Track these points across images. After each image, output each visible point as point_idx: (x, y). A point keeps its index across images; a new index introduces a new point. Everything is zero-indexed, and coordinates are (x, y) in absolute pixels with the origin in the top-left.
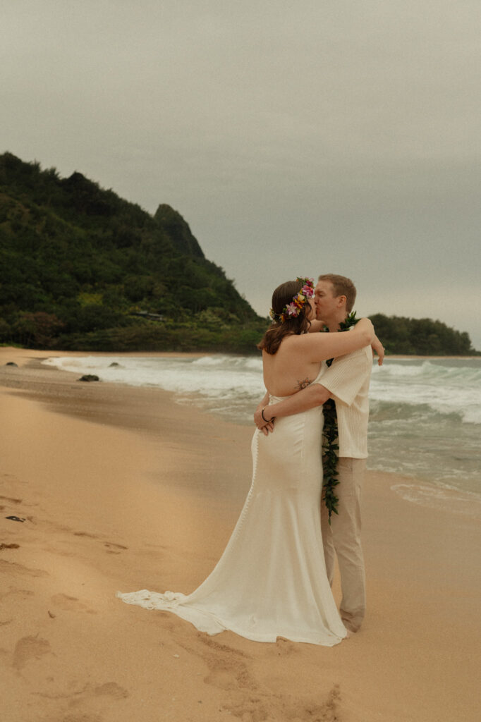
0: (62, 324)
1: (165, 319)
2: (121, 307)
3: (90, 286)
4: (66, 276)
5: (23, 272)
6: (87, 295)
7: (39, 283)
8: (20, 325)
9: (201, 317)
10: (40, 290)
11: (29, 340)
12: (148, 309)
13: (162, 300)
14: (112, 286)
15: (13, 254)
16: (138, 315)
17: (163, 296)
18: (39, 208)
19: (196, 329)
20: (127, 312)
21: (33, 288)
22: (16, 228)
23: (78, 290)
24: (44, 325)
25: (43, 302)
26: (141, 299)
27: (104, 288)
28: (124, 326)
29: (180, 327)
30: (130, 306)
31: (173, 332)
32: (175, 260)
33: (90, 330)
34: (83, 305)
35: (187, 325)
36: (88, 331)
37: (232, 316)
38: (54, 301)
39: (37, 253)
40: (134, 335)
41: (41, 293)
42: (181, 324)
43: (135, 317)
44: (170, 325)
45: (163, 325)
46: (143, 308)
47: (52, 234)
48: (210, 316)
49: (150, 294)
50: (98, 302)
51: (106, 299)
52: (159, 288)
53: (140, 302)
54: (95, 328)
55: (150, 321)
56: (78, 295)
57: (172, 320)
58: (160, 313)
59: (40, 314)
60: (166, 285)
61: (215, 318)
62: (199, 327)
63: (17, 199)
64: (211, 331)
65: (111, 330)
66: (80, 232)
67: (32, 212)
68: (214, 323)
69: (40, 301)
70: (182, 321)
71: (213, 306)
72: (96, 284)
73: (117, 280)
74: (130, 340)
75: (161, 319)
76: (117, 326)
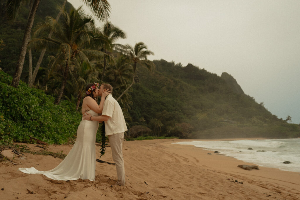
0: (192, 127)
1: (236, 123)
2: (215, 118)
3: (201, 110)
4: (191, 107)
5: (174, 106)
6: (200, 114)
7: (180, 110)
8: (176, 129)
9: (252, 121)
10: (181, 113)
11: (180, 135)
12: (228, 119)
13: (233, 114)
14: (210, 110)
15: (170, 99)
16: (223, 121)
17: (233, 112)
18: (177, 79)
19: (252, 127)
20: (218, 121)
21: (178, 113)
22: (168, 89)
23: (196, 112)
24: (185, 128)
25: (183, 118)
26: (223, 114)
27: (207, 111)
28: (219, 127)
29: (244, 126)
30: (219, 118)
31: (241, 128)
34: (199, 119)
35: (247, 125)
36: (204, 130)
37: (266, 119)
38: (187, 118)
39: (178, 98)
43: (223, 122)
44: (239, 126)
45: (236, 125)
46: (225, 118)
47: (183, 90)
48: (256, 120)
49: (227, 112)
50: (205, 117)
51: (208, 115)
52: (231, 109)
53: (223, 116)
54: (206, 128)
55: (230, 124)
56: (197, 114)
57: (239, 123)
58: (233, 120)
59: (183, 123)
60: (233, 107)
61: (259, 121)
62: (253, 125)
63: (168, 77)
65: (214, 129)
66: (194, 88)
67: (174, 82)
68: (259, 123)
70: (244, 123)
71: (255, 115)
72: (203, 109)
73: (212, 107)
75: (234, 123)
76: (216, 127)
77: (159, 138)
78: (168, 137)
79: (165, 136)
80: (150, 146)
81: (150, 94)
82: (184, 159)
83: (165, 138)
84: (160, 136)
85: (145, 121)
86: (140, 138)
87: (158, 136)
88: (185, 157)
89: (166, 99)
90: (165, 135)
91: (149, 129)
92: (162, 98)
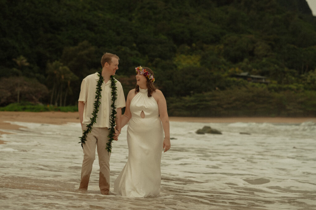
1: (268, 81)
2: (220, 69)
3: (187, 47)
4: (163, 37)
5: (118, 34)
6: (184, 56)
7: (135, 45)
9: (309, 78)
10: (136, 52)
12: (250, 70)
13: (264, 60)
14: (211, 47)
15: (109, 16)
16: (238, 77)
17: (266, 56)
19: (303, 91)
20: (226, 74)
21: (128, 51)
23: (175, 51)
26: (242, 60)
27: (202, 49)
28: (222, 88)
29: (285, 90)
30: (230, 68)
31: (277, 95)
32: (279, 16)
33: (187, 94)
34: (180, 67)
35: (293, 86)
36: (185, 96)
38: (150, 64)
39: (134, 15)
40: (234, 98)
41: (137, 55)
42: (286, 86)
43: (235, 79)
44: (273, 88)
45: (265, 86)
46: (244, 70)
49: (251, 54)
50: (195, 64)
51: (204, 60)
52: (261, 47)
53: (240, 63)
54: (192, 92)
55: (251, 83)
56: (175, 56)
57: (275, 82)
58: (262, 74)
60: (270, 44)
62: (306, 89)
65: (209, 93)
70: (287, 83)
72: (194, 45)
73: (216, 40)
74: (229, 104)
75: (264, 81)
76: (215, 89)
85: (27, 64)
89: (100, 15)
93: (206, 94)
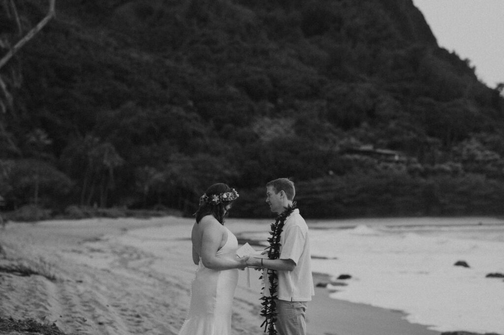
0: (237, 173)
1: (404, 158)
2: (326, 140)
3: (270, 105)
4: (232, 89)
5: (164, 86)
6: (267, 120)
7: (191, 103)
8: (173, 176)
9: (465, 152)
10: (194, 115)
11: (187, 202)
12: (373, 141)
13: (392, 125)
14: (307, 104)
15: (147, 57)
16: (357, 151)
17: (394, 118)
19: (463, 176)
20: (337, 149)
21: (182, 113)
22: (144, 13)
23: (253, 112)
24: (208, 175)
25: (201, 136)
26: (357, 124)
27: (294, 107)
28: (339, 172)
29: (434, 173)
30: (341, 137)
32: (402, 52)
34: (265, 139)
35: (446, 167)
40: (358, 188)
41: (196, 120)
42: (437, 166)
43: (357, 156)
44: (417, 169)
46: (364, 140)
47: (204, 20)
48: (478, 148)
49: (371, 114)
50: (288, 132)
51: (300, 126)
52: (386, 104)
53: (356, 130)
55: (383, 164)
56: (255, 121)
57: (415, 159)
58: (392, 146)
59: (201, 156)
60: (396, 98)
61: (488, 152)
62: (466, 171)
64: (488, 177)
65: (320, 180)
66: (247, 14)
68: (489, 162)
69: (196, 134)
71: (477, 130)
72: (280, 101)
73: (314, 93)
75: (397, 158)
76: (328, 174)
77: (105, 215)
78: (141, 212)
79: (130, 207)
80: (93, 250)
81: (67, 34)
82: (251, 308)
83: (128, 215)
84: (109, 205)
85: (48, 142)
86: (26, 211)
87: (99, 206)
88: (250, 301)
89: (134, 55)
90: (131, 201)
91: (62, 175)
92: (116, 49)
93: (314, 182)
